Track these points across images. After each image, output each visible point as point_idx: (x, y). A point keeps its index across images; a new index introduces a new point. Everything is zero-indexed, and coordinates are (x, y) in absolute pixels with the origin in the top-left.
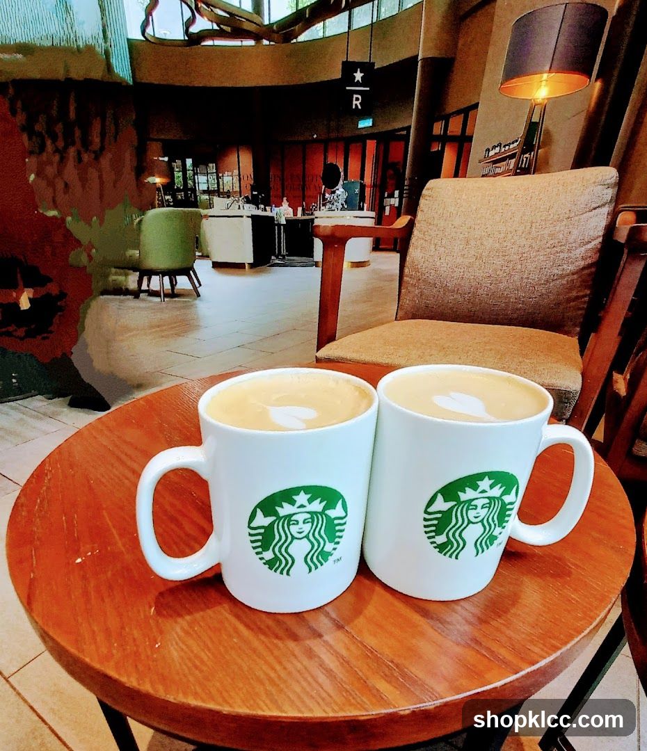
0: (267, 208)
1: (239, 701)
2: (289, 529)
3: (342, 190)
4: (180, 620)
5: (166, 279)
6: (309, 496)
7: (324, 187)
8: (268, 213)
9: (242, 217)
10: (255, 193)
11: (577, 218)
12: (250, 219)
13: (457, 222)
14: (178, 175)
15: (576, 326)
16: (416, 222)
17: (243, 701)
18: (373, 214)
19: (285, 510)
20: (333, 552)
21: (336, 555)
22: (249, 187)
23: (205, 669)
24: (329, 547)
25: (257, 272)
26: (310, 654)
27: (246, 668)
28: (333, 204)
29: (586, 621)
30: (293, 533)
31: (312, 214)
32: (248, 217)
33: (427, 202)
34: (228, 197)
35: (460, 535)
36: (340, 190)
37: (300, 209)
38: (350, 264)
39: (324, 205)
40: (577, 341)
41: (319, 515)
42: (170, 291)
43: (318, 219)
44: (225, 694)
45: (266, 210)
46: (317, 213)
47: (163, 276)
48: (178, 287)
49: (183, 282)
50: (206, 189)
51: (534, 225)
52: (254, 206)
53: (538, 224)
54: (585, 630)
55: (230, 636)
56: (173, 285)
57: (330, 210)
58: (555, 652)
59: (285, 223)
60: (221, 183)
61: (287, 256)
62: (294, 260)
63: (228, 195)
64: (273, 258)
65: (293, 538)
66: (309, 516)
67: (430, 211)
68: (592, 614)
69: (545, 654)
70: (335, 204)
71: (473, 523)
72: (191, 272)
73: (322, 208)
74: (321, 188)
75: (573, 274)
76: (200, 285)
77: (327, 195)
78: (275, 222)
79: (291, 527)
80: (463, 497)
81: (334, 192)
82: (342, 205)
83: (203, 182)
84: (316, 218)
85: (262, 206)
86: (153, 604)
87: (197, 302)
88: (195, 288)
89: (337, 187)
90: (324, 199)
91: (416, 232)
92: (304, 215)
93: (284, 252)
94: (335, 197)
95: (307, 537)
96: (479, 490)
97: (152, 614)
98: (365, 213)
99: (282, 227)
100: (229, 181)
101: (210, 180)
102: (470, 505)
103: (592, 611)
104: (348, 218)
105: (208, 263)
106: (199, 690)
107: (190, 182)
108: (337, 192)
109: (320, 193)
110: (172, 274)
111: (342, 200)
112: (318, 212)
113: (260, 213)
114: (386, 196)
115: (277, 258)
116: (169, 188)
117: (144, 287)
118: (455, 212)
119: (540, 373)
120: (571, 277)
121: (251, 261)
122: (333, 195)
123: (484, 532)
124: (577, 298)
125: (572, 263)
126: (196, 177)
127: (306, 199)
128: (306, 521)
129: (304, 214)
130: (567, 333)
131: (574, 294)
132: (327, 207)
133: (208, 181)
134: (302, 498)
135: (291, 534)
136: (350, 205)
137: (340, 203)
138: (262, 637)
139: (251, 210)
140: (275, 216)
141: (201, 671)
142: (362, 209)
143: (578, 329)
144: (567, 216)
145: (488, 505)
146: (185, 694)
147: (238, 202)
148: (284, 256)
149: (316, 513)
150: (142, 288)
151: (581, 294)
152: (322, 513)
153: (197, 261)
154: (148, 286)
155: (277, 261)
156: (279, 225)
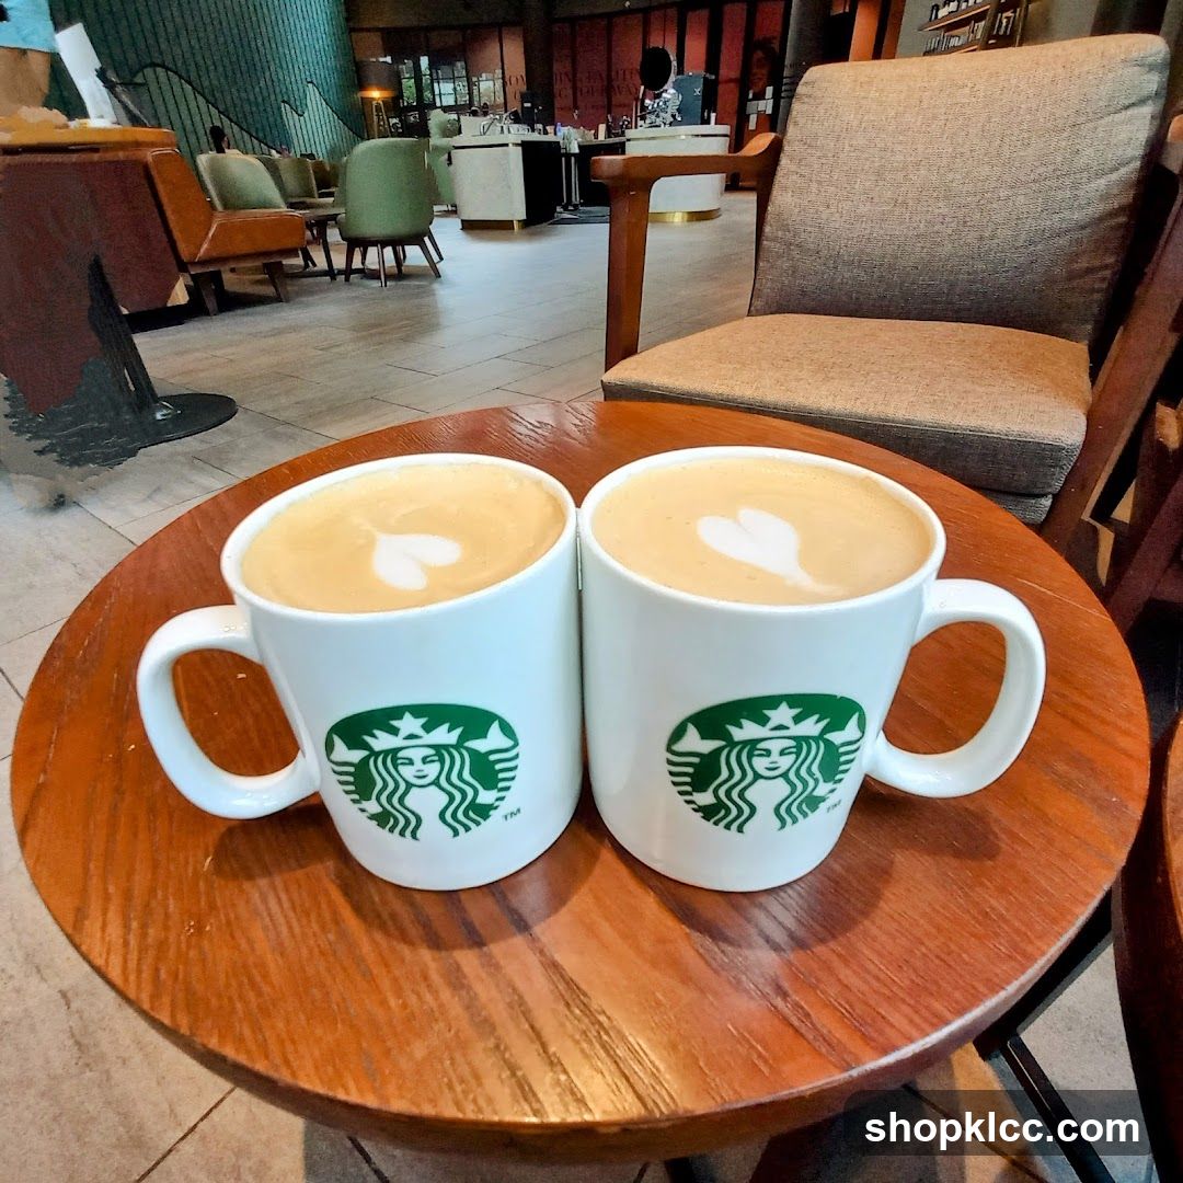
0: (548, 128)
1: (309, 1064)
2: (398, 772)
3: (672, 91)
4: (247, 885)
5: (388, 251)
6: (423, 720)
7: (642, 87)
8: (550, 138)
9: (507, 145)
10: (528, 105)
11: (1091, 125)
12: (520, 148)
13: (860, 141)
14: (408, 84)
15: (1086, 321)
16: (785, 143)
17: (316, 1068)
18: (725, 129)
19: (382, 741)
20: (497, 804)
21: (505, 808)
22: (518, 96)
23: (266, 989)
24: (486, 797)
25: (533, 235)
26: (457, 980)
27: (335, 997)
28: (658, 116)
29: (1013, 963)
30: (407, 778)
31: (623, 134)
32: (517, 145)
33: (805, 107)
34: (485, 114)
35: (741, 795)
36: (670, 93)
37: (602, 128)
38: (686, 216)
39: (643, 118)
40: (1086, 348)
41: (452, 750)
42: (395, 270)
43: (631, 142)
44: (289, 1048)
45: (546, 133)
46: (630, 133)
47: (382, 248)
48: (408, 262)
49: (414, 254)
50: (453, 103)
51: (1007, 140)
52: (526, 127)
53: (1014, 138)
54: (1008, 983)
55: (323, 928)
56: (399, 262)
57: (653, 125)
58: (936, 1027)
59: (577, 151)
60: (475, 92)
61: (582, 205)
62: (590, 212)
63: (485, 110)
64: (559, 209)
65: (409, 786)
66: (432, 752)
67: (810, 122)
68: (1030, 949)
69: (914, 1033)
70: (662, 114)
71: (766, 778)
72: (426, 239)
73: (640, 123)
74: (638, 90)
75: (1083, 228)
76: (441, 259)
77: (647, 102)
78: (563, 151)
79: (400, 768)
80: (738, 734)
81: (658, 96)
82: (673, 116)
83: (446, 92)
84: (628, 140)
85: (540, 126)
86: (211, 849)
87: (436, 286)
88: (433, 265)
89: (665, 88)
90: (644, 108)
91: (784, 161)
92: (609, 137)
93: (576, 198)
94: (661, 104)
95: (436, 783)
96: (771, 724)
97: (205, 869)
98: (712, 128)
99: (573, 159)
100: (488, 87)
101: (458, 88)
102: (753, 747)
103: (1031, 942)
104: (683, 137)
105: (456, 223)
106: (247, 1032)
107: (427, 94)
108: (664, 95)
109: (637, 99)
110: (397, 242)
111: (672, 109)
112: (633, 130)
113: (535, 137)
114: (751, 96)
115: (566, 209)
116: (394, 106)
117: (357, 264)
118: (855, 123)
119: (1003, 411)
120: (1077, 235)
121: (523, 216)
122: (657, 101)
123: (792, 793)
124: (1089, 271)
125: (1081, 207)
126: (436, 85)
127: (614, 110)
128: (428, 759)
129: (609, 134)
130: (1065, 335)
131: (1083, 263)
132: (648, 121)
133: (455, 89)
134: (409, 724)
135: (404, 780)
136: (684, 115)
137: (669, 113)
138: (378, 936)
139: (520, 133)
140: (561, 142)
141: (259, 994)
142: (707, 122)
143: (1089, 327)
144: (1070, 122)
145: (794, 750)
146: (222, 1037)
147: (500, 121)
148: (576, 206)
149: (446, 747)
150: (353, 267)
151: (1097, 263)
152: (458, 746)
153: (435, 220)
154: (363, 263)
155: (567, 215)
156: (568, 156)
